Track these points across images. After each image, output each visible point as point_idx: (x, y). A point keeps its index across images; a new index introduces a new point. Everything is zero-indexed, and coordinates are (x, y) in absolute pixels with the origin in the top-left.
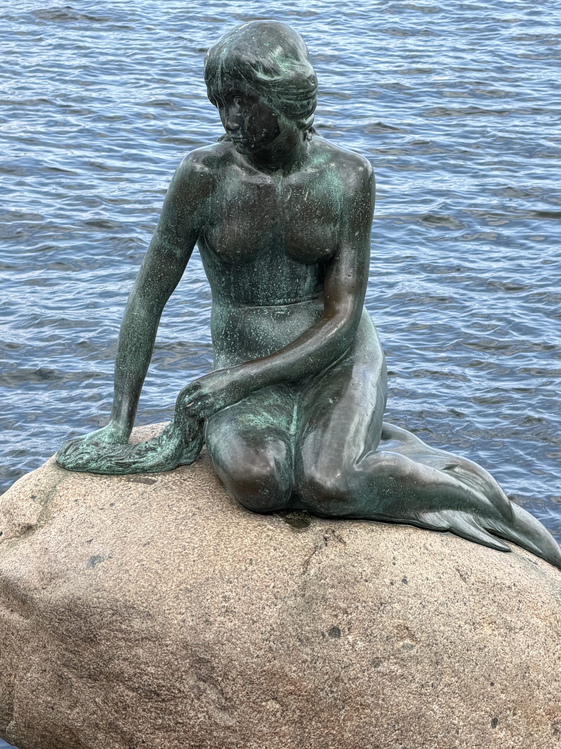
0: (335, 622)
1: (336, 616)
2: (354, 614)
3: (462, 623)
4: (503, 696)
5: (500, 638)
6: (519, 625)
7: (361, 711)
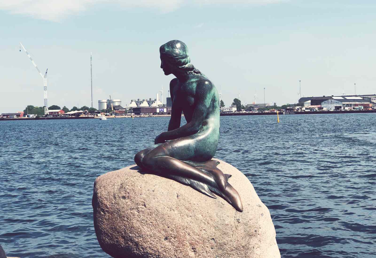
0: (124, 195)
1: (125, 194)
2: (130, 195)
3: (166, 207)
4: (171, 232)
5: (180, 216)
6: (191, 215)
7: (123, 221)
